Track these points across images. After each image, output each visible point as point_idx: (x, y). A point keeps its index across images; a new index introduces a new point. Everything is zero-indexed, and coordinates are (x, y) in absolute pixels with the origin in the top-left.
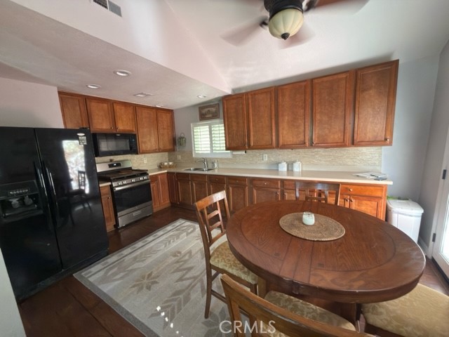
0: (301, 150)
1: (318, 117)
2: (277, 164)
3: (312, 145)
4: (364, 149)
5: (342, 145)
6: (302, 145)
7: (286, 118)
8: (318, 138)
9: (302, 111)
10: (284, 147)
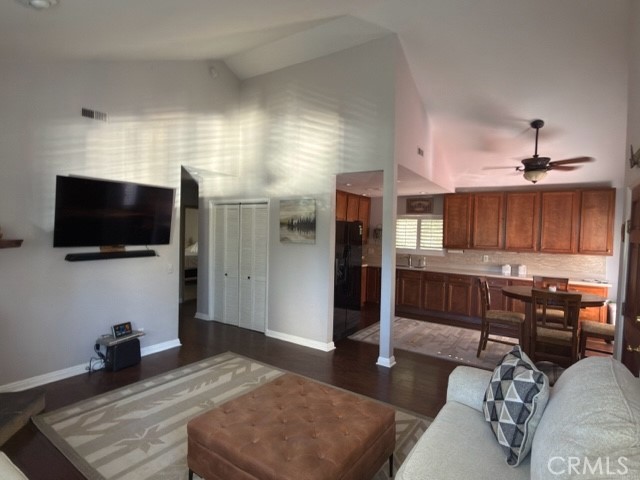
0: (526, 254)
1: (546, 225)
2: (500, 266)
3: (539, 250)
4: (589, 258)
5: (569, 252)
6: (530, 249)
7: (514, 223)
8: (546, 243)
9: (531, 218)
10: (511, 249)
